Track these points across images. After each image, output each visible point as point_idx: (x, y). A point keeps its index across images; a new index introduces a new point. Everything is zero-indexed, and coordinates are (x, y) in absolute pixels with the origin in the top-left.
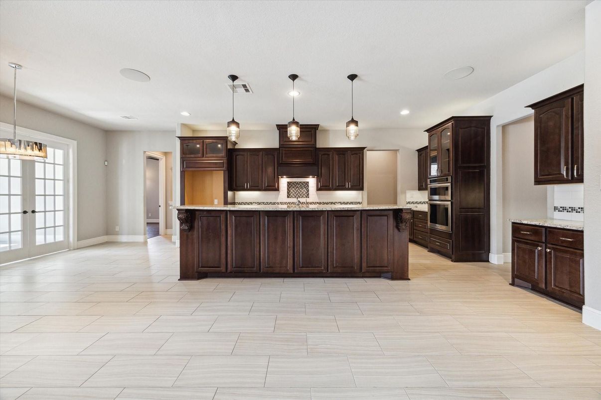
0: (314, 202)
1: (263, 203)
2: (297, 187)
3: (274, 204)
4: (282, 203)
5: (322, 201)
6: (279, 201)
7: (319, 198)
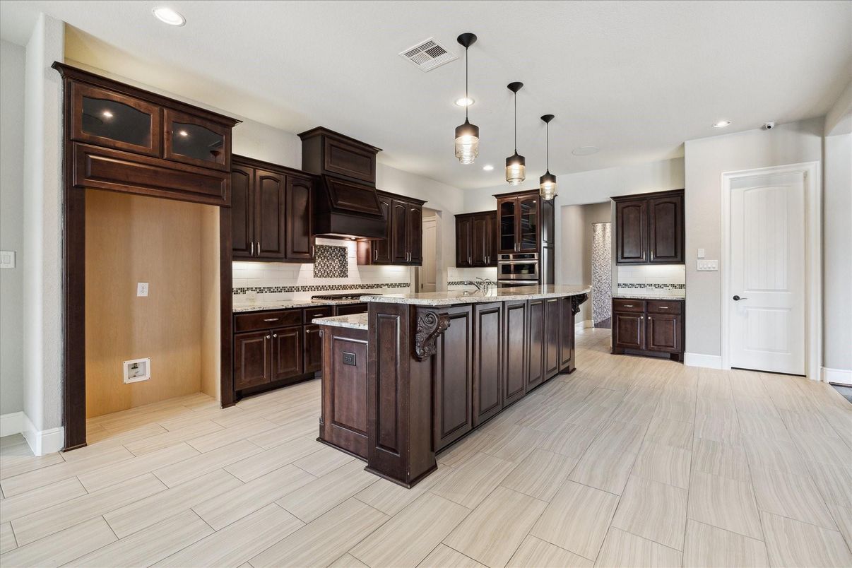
0: (355, 284)
1: (269, 289)
2: (325, 257)
3: (290, 290)
4: (304, 289)
5: (365, 284)
6: (299, 284)
7: (362, 277)
